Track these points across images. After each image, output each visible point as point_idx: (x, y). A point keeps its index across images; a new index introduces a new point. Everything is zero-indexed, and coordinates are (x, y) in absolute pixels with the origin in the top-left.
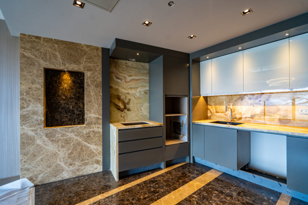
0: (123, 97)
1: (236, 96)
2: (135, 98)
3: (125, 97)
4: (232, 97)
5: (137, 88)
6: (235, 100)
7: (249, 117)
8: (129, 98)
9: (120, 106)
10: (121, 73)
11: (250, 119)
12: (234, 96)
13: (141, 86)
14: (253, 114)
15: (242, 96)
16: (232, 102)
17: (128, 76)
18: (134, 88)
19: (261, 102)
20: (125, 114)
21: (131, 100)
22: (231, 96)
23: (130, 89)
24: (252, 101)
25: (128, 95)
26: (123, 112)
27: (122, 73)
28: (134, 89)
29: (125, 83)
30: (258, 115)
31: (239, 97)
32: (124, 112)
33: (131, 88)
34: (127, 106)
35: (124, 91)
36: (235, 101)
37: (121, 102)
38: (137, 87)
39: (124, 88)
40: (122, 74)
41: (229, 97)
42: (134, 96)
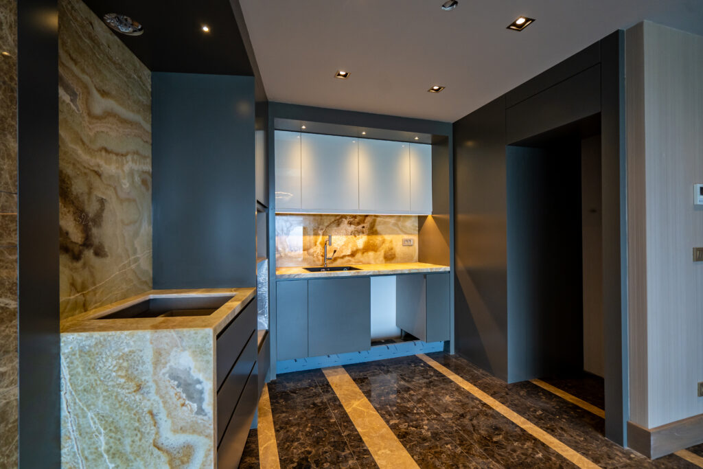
0: (78, 187)
1: (329, 217)
2: (118, 197)
3: (86, 189)
4: (321, 219)
5: (122, 155)
6: (326, 224)
7: (348, 256)
8: (100, 195)
9: (67, 233)
10: (72, 59)
11: (350, 258)
12: (325, 217)
13: (134, 153)
14: (355, 249)
15: (338, 218)
16: (322, 229)
17: (99, 91)
18: (117, 154)
19: (364, 229)
20: (86, 273)
21: (107, 205)
22: (320, 217)
23: (103, 153)
24: (352, 228)
25: (96, 182)
26: (79, 264)
27: (76, 63)
28: (114, 157)
29: (87, 118)
30: (360, 250)
31: (333, 220)
32: (85, 265)
33: (106, 150)
34: (94, 231)
35: (84, 157)
36: (328, 226)
37: (72, 209)
38: (124, 151)
39: (83, 143)
40: (75, 69)
41: (317, 218)
42: (115, 189)
